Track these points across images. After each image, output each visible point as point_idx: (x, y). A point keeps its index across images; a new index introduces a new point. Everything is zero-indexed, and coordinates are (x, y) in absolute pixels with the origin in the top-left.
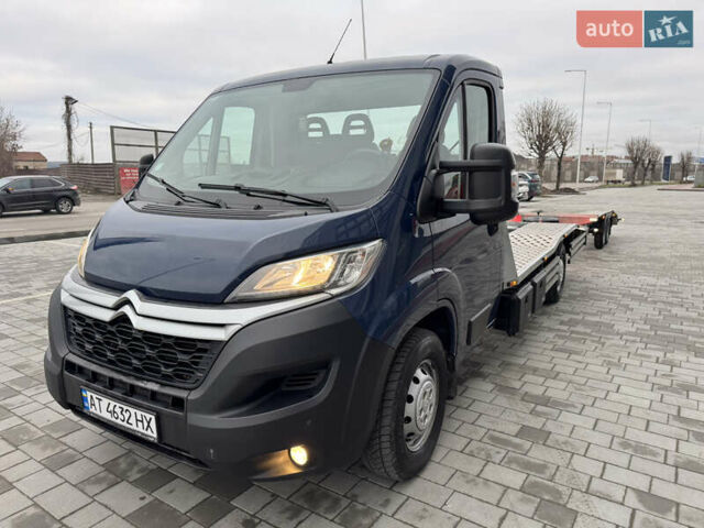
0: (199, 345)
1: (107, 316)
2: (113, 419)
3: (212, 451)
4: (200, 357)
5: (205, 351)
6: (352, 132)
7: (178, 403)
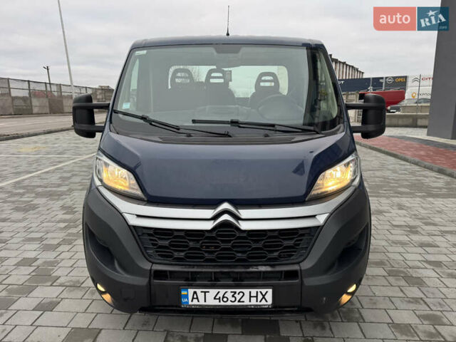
0: (301, 232)
1: (209, 226)
2: (222, 303)
3: (325, 299)
4: (301, 240)
5: (303, 235)
6: (212, 81)
7: (292, 275)
